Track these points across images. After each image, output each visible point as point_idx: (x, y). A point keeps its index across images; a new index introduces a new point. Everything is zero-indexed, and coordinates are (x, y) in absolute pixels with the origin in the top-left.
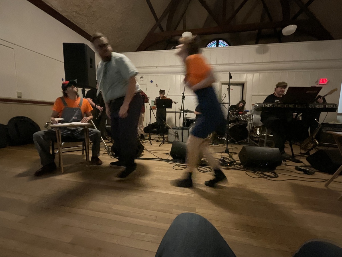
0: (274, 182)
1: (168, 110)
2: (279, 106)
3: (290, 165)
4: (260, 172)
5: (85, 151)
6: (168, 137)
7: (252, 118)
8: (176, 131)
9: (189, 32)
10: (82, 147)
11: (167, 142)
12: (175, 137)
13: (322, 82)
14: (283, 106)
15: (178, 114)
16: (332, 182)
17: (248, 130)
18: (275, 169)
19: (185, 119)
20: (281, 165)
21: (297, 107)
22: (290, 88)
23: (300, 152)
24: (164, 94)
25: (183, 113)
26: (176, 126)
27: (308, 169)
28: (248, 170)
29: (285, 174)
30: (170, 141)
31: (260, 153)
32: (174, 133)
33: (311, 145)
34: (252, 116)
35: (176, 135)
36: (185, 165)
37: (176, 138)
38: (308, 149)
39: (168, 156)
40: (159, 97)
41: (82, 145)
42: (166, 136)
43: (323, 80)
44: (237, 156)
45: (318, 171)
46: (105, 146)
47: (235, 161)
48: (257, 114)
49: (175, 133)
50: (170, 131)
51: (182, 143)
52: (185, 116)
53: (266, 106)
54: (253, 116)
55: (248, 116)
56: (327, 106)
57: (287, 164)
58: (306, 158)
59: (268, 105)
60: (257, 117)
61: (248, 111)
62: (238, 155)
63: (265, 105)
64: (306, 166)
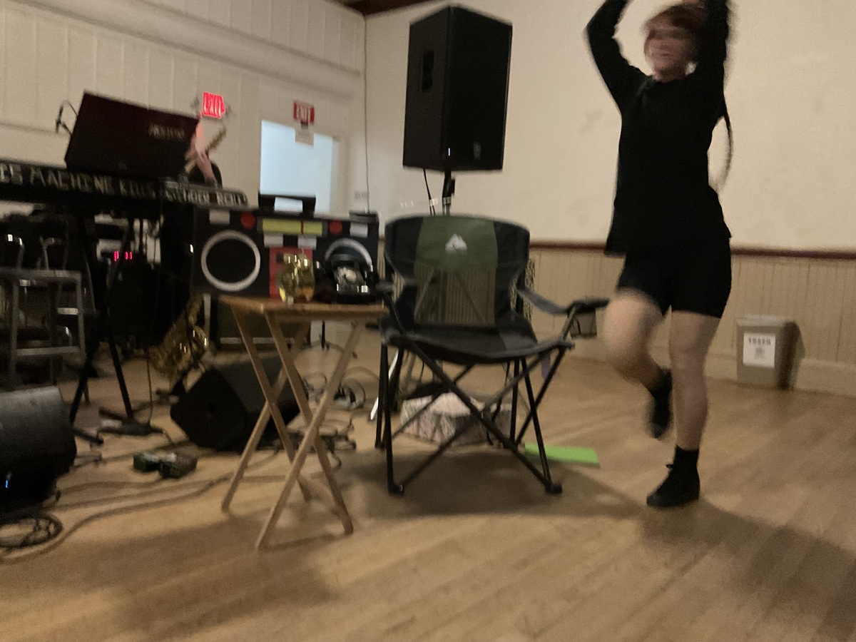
2: (50, 181)
14: (70, 179)
16: (241, 485)
18: (49, 496)
22: (87, 97)
23: (153, 389)
27: (176, 455)
38: (179, 371)
45: (205, 452)
57: (104, 456)
58: (170, 409)
64: (171, 446)
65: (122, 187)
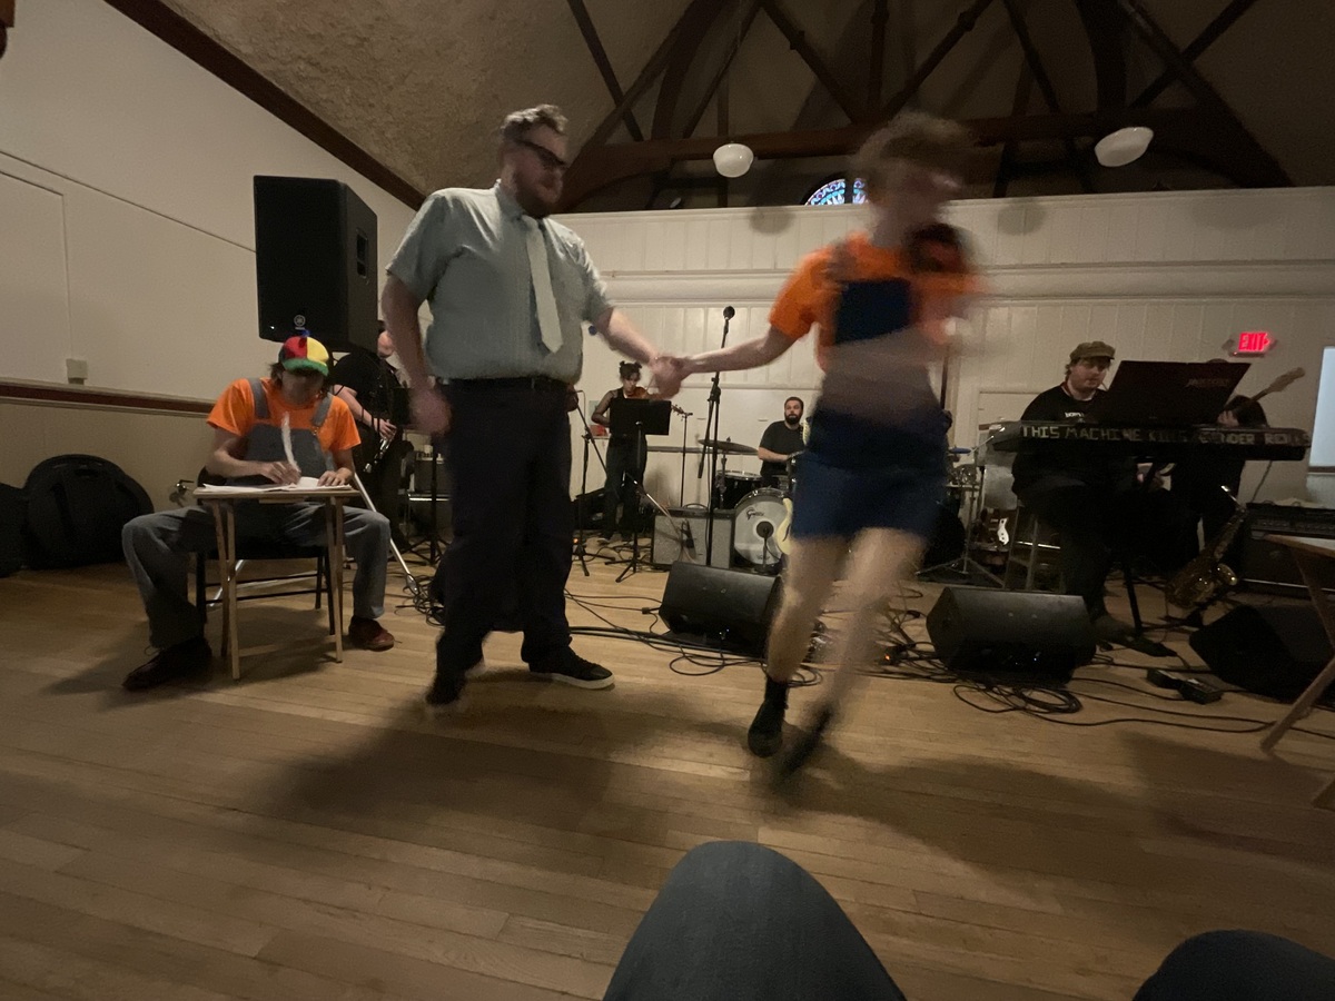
0: (1063, 727)
1: (652, 440)
2: (1082, 435)
3: (1128, 662)
4: (1009, 690)
5: (324, 596)
6: (652, 546)
7: (978, 478)
8: (683, 523)
9: (742, 147)
10: (315, 578)
11: (647, 564)
12: (678, 547)
13: (1249, 347)
14: (1099, 433)
15: (692, 459)
16: (1290, 733)
17: (965, 526)
18: (1069, 678)
19: (719, 477)
20: (1093, 663)
21: (1152, 438)
22: (1125, 364)
23: (1163, 614)
24: (638, 379)
25: (711, 455)
26: (684, 504)
27: (1197, 680)
28: (964, 680)
29: (1105, 697)
30: (658, 561)
31: (1011, 615)
32: (676, 530)
33: (1207, 587)
34: (978, 469)
35: (685, 537)
36: (718, 655)
37: (682, 549)
38: (1196, 604)
39: (650, 619)
40: (620, 391)
41: (316, 572)
42: (643, 542)
43: (1251, 337)
44: (920, 625)
45: (1233, 687)
46: (404, 576)
47: (914, 645)
48: (1000, 464)
49: (682, 531)
50: (662, 523)
51: (707, 568)
52: (719, 466)
53: (1034, 431)
54: (982, 469)
55: (966, 472)
56: (1268, 439)
57: (1116, 661)
58: (1187, 637)
59: (1042, 431)
60: (999, 476)
61: (967, 452)
62: (924, 621)
63: (1030, 431)
64: (1188, 670)
65: (1151, 435)
